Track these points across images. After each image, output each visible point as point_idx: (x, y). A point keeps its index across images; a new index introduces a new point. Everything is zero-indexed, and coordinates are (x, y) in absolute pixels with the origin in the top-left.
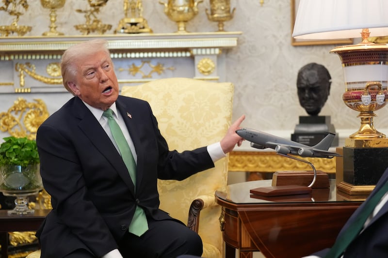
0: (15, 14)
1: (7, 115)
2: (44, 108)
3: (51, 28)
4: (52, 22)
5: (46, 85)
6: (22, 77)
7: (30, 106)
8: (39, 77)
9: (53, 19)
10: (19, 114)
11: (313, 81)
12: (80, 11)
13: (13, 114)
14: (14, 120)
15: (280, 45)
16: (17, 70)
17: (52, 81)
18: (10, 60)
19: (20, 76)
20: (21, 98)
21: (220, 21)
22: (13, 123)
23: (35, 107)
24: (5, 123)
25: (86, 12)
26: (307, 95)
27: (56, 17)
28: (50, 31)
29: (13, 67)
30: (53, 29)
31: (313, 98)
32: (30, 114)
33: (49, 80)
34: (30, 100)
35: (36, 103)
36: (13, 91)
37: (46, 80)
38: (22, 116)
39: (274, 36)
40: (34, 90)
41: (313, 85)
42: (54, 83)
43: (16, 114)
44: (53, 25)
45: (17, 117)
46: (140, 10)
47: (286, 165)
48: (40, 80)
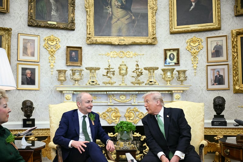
0: (110, 77)
1: (105, 113)
2: (118, 111)
3: (122, 82)
4: (123, 80)
5: (119, 103)
6: (111, 100)
7: (113, 110)
8: (117, 100)
9: (123, 79)
10: (109, 113)
11: (220, 102)
12: (133, 77)
13: (107, 113)
14: (107, 115)
15: (202, 90)
16: (109, 97)
17: (122, 101)
18: (107, 93)
19: (110, 99)
20: (110, 107)
21: (182, 81)
22: (107, 116)
23: (115, 110)
24: (104, 116)
25: (135, 77)
26: (218, 108)
27: (124, 79)
28: (122, 84)
29: (107, 96)
30: (123, 83)
31: (220, 109)
32: (113, 113)
33: (120, 101)
34: (113, 108)
35: (115, 109)
36: (107, 105)
37: (119, 101)
38: (110, 113)
39: (200, 87)
40: (115, 104)
41: (221, 104)
42: (122, 102)
43: (108, 113)
44: (123, 81)
45: (108, 114)
46: (154, 77)
47: (211, 132)
48: (117, 101)
